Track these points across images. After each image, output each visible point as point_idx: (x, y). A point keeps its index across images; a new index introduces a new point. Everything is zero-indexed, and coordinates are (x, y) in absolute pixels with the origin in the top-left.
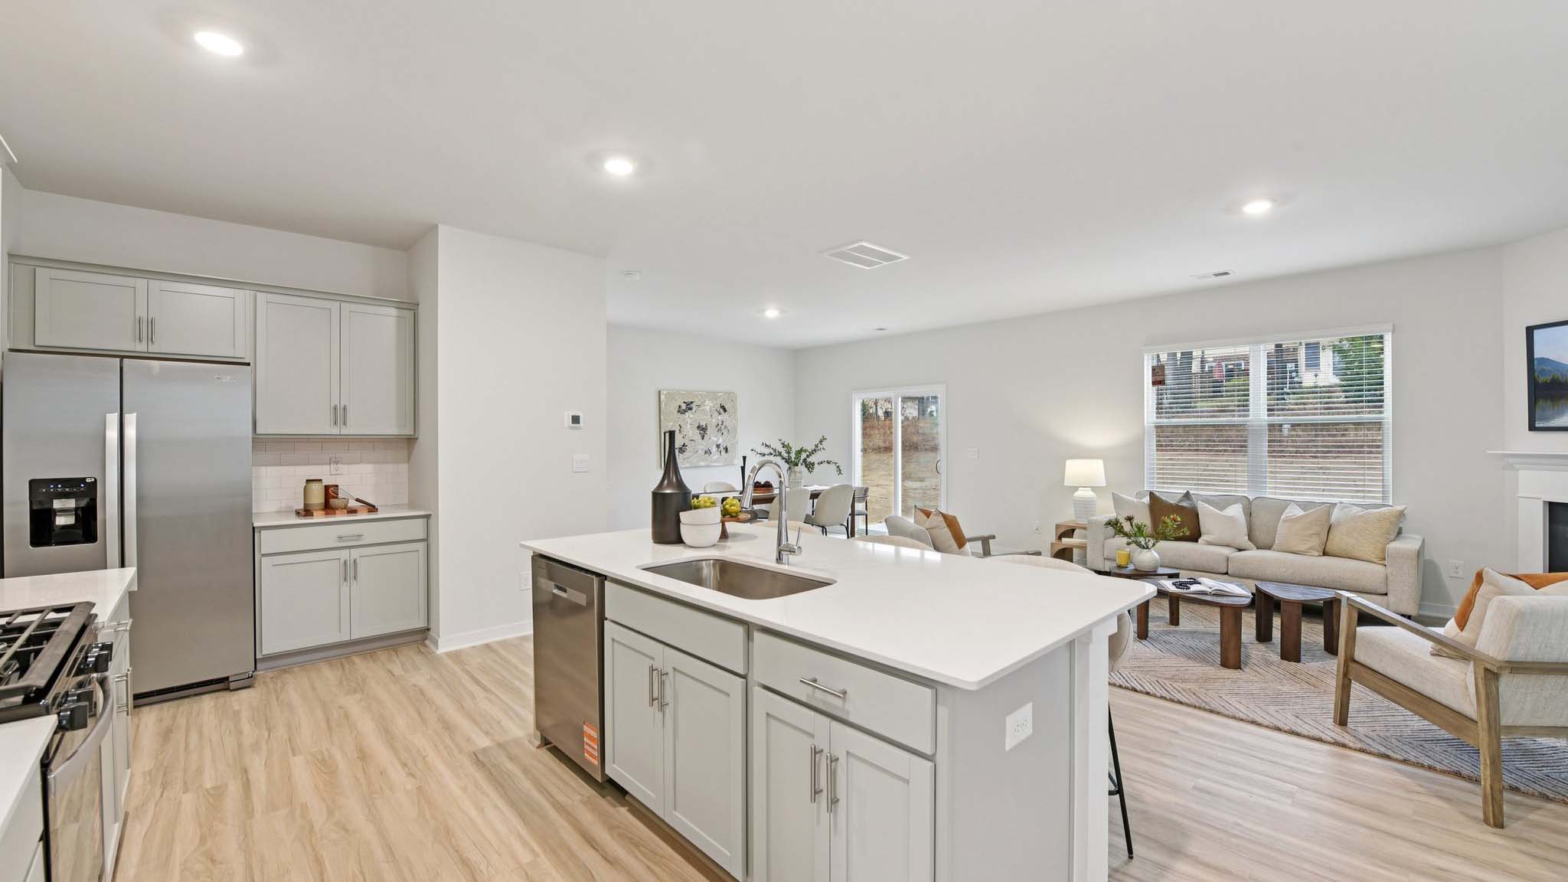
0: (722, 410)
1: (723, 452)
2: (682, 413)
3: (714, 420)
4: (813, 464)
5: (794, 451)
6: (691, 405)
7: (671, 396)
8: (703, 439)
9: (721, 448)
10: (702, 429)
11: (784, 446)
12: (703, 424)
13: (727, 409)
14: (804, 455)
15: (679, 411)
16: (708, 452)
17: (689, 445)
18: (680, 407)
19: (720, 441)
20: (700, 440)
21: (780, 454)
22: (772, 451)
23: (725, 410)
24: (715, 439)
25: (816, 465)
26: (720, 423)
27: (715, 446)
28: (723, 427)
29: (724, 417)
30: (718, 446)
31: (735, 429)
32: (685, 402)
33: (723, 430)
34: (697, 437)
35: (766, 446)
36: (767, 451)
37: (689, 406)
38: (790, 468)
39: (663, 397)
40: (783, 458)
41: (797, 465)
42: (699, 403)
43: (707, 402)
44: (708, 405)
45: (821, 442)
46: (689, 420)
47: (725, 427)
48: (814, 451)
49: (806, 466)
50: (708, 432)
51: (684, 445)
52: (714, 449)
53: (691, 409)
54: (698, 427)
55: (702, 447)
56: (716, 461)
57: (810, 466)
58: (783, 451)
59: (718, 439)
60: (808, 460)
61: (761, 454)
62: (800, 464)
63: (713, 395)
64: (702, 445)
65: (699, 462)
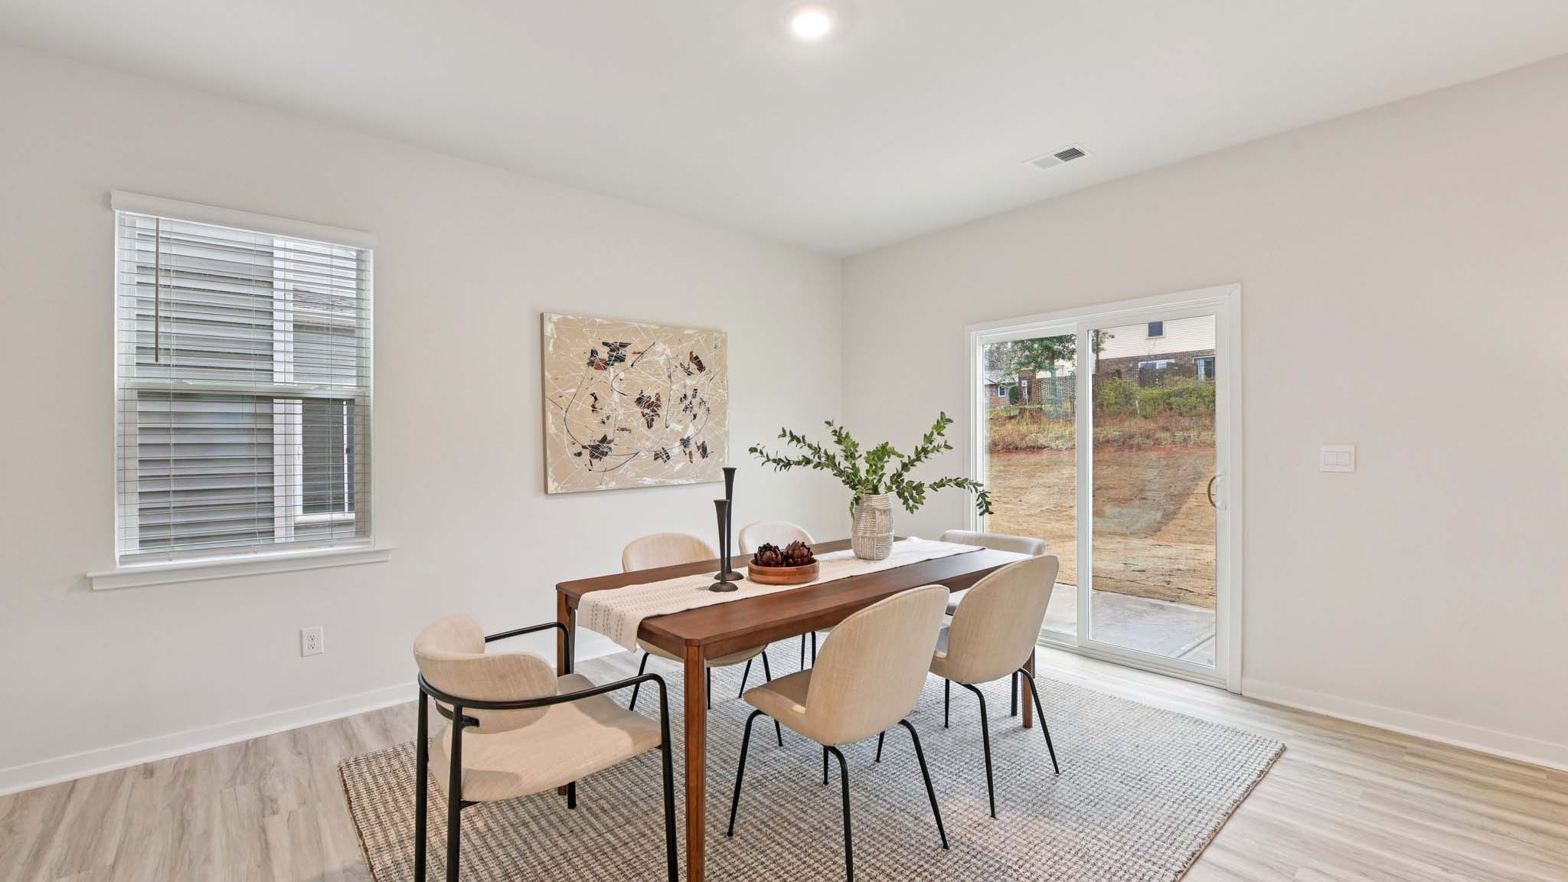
0: (693, 367)
1: (697, 455)
2: (598, 368)
3: (674, 387)
4: (919, 488)
5: (862, 451)
6: (622, 351)
7: (570, 327)
8: (650, 426)
9: (693, 447)
10: (649, 406)
11: (840, 438)
12: (650, 393)
13: (704, 364)
14: (892, 466)
15: (591, 363)
16: (662, 455)
17: (616, 441)
18: (594, 353)
19: (690, 432)
20: (644, 429)
21: (831, 459)
22: (808, 453)
23: (701, 367)
24: (679, 428)
25: (928, 492)
26: (690, 393)
27: (678, 443)
28: (696, 402)
29: (697, 380)
30: (685, 443)
31: (723, 405)
32: (605, 344)
33: (696, 410)
34: (638, 422)
35: (793, 437)
36: (795, 452)
37: (617, 354)
38: (857, 500)
39: (549, 328)
40: (840, 473)
41: (875, 491)
42: (640, 348)
43: (659, 348)
44: (662, 353)
45: (939, 427)
46: (615, 385)
47: (702, 402)
48: (922, 453)
49: (900, 495)
50: (662, 412)
51: (604, 439)
52: (676, 449)
53: (621, 359)
54: (639, 401)
55: (648, 444)
56: (681, 474)
57: (911, 494)
58: (837, 451)
59: (686, 429)
60: (907, 477)
61: (777, 461)
62: (882, 489)
63: (676, 334)
64: (648, 441)
65: (639, 476)
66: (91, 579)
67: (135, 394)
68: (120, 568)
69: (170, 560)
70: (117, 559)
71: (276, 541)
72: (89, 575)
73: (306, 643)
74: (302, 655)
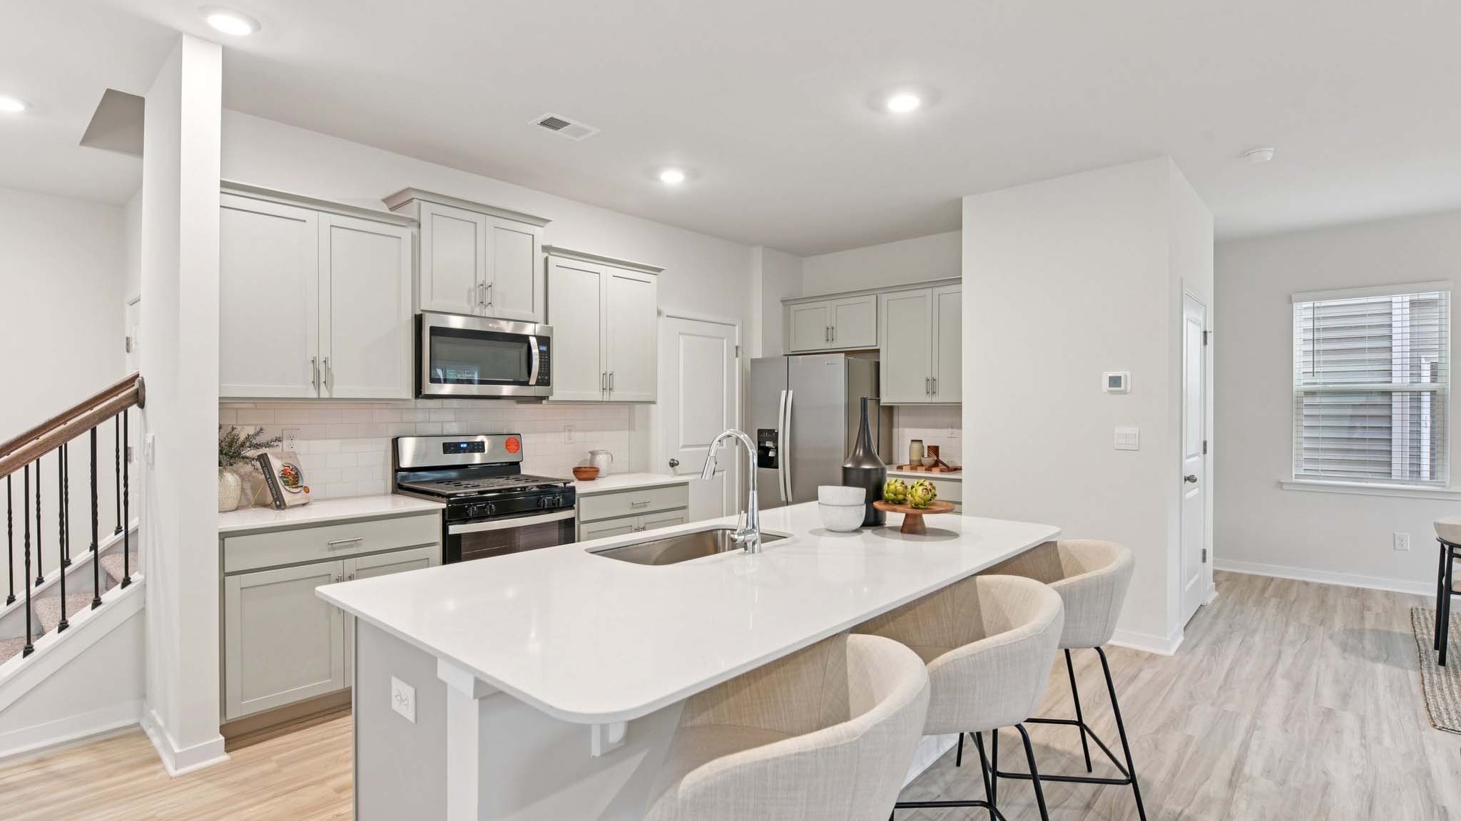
66: (1282, 483)
67: (1303, 393)
68: (1294, 480)
69: (1319, 480)
70: (1294, 476)
71: (1393, 478)
72: (1282, 481)
73: (1398, 542)
74: (1395, 549)
